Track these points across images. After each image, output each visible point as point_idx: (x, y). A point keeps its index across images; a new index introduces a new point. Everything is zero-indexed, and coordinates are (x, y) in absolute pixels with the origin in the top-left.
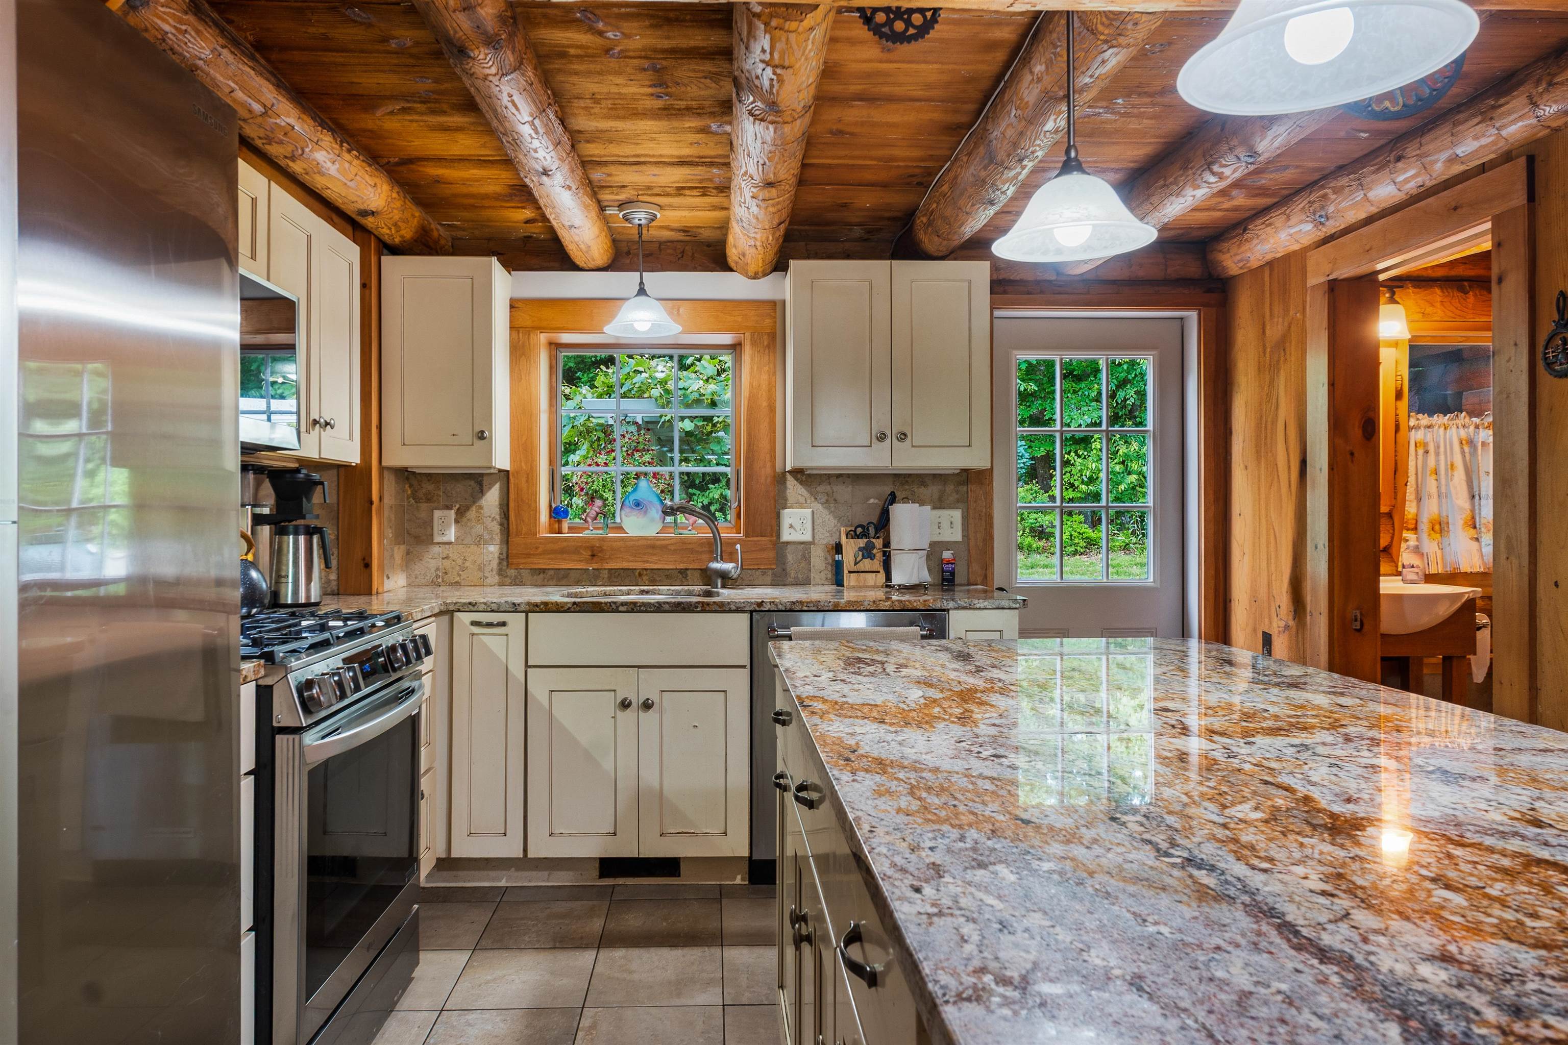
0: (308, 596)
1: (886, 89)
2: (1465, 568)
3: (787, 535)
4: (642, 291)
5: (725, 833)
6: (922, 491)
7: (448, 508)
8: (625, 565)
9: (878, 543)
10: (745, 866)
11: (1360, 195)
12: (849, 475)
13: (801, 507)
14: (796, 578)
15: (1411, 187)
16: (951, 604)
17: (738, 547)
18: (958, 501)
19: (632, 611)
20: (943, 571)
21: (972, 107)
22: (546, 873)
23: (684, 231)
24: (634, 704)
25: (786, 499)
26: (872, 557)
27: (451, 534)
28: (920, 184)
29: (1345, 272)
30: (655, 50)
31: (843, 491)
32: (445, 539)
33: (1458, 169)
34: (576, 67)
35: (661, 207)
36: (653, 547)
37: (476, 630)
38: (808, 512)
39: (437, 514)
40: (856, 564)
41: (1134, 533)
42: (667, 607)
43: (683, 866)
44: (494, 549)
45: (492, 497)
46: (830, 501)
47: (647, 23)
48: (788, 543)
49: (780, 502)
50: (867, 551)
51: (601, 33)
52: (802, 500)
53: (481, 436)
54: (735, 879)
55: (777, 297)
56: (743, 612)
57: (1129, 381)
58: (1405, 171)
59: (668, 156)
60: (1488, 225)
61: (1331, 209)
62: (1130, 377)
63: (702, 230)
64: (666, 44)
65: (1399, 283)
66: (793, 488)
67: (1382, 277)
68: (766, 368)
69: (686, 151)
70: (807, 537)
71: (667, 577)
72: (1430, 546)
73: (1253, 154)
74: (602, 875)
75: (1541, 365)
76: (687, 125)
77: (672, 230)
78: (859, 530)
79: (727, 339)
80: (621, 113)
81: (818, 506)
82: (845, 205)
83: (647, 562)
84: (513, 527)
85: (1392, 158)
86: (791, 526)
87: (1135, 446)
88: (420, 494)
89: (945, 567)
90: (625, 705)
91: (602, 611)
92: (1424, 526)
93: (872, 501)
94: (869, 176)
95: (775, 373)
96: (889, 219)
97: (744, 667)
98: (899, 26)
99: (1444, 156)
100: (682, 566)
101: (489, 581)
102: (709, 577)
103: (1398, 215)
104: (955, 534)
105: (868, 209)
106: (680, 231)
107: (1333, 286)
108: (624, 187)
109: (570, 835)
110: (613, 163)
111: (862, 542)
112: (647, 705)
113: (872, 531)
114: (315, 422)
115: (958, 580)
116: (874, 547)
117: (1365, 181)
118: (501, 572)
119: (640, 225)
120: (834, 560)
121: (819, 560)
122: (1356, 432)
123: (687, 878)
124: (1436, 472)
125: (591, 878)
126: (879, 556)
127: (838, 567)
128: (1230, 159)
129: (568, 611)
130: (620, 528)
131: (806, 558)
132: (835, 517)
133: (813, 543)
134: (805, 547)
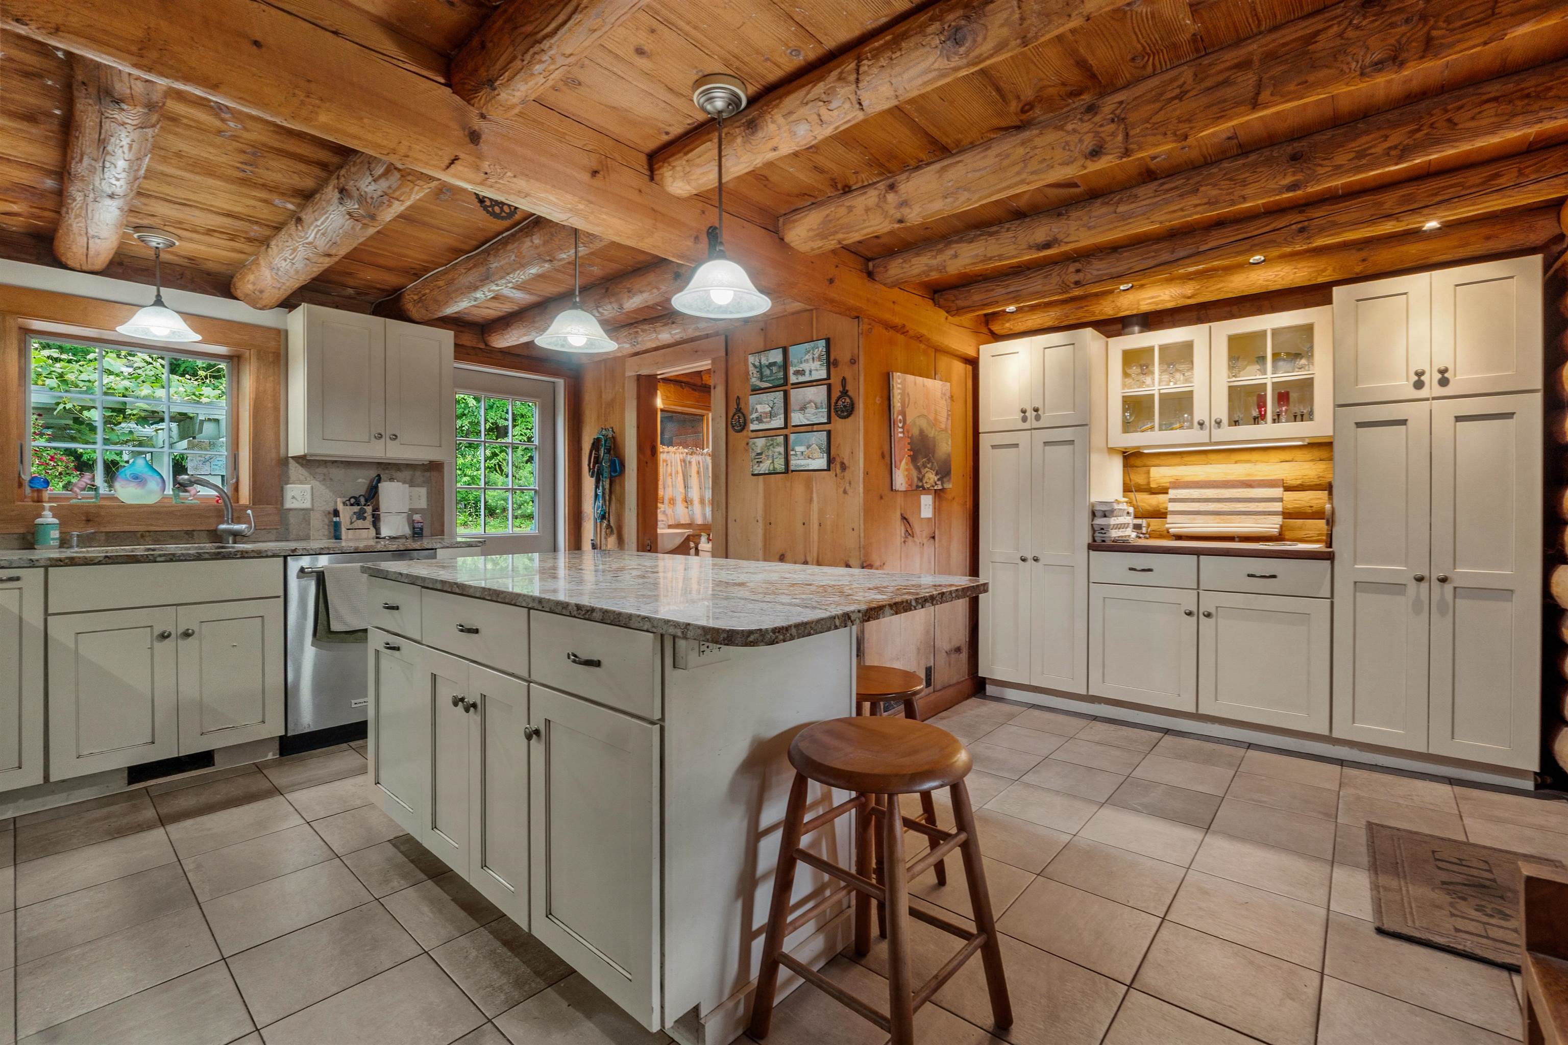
1: (427, 219)
2: (683, 522)
3: (289, 504)
4: (159, 302)
5: (263, 722)
6: (399, 475)
8: (127, 528)
9: (369, 509)
10: (277, 745)
11: (654, 336)
12: (342, 462)
13: (301, 483)
14: (296, 534)
15: (678, 337)
16: (439, 545)
17: (249, 512)
18: (424, 482)
19: (171, 560)
20: (414, 528)
21: (475, 243)
22: (65, 794)
23: (189, 259)
24: (173, 635)
25: (288, 477)
26: (364, 519)
28: (415, 274)
29: (645, 372)
30: (264, 145)
31: (337, 473)
33: (697, 334)
34: (180, 130)
35: (180, 238)
36: (159, 513)
38: (308, 487)
40: (351, 523)
41: (470, 515)
43: (217, 758)
46: (325, 480)
47: (272, 129)
48: (290, 510)
49: (283, 479)
50: (361, 516)
51: (223, 120)
52: (302, 478)
54: (266, 756)
55: (280, 326)
56: (279, 556)
57: (464, 415)
58: (675, 329)
59: (218, 208)
60: (710, 362)
61: (640, 339)
62: (466, 412)
63: (207, 262)
64: (276, 144)
65: (666, 380)
66: (295, 470)
67: (659, 377)
68: (271, 378)
69: (238, 209)
70: (307, 505)
71: (172, 537)
72: (669, 511)
73: (621, 307)
74: (130, 783)
75: (730, 426)
76: (254, 194)
77: (177, 256)
78: (353, 501)
79: (222, 350)
80: (198, 170)
81: (316, 483)
82: (351, 274)
83: (151, 525)
85: (670, 321)
86: (293, 497)
87: (469, 458)
89: (416, 525)
90: (164, 636)
92: (666, 501)
93: (360, 480)
94: (381, 261)
95: (279, 383)
96: (379, 289)
97: (278, 597)
98: (497, 209)
99: (693, 326)
100: (189, 528)
102: (216, 536)
103: (671, 349)
104: (423, 504)
105: (368, 280)
106: (185, 258)
107: (639, 378)
108: (153, 215)
109: (102, 753)
110: (156, 197)
111: (356, 509)
112: (187, 635)
113: (362, 500)
115: (425, 533)
116: (365, 512)
117: (657, 329)
119: (157, 248)
120: (331, 521)
121: (318, 523)
122: (648, 452)
123: (221, 764)
124: (671, 475)
125: (120, 786)
126: (370, 518)
127: (336, 527)
128: (609, 307)
130: (114, 498)
131: (306, 520)
132: (332, 491)
133: (312, 509)
134: (305, 513)
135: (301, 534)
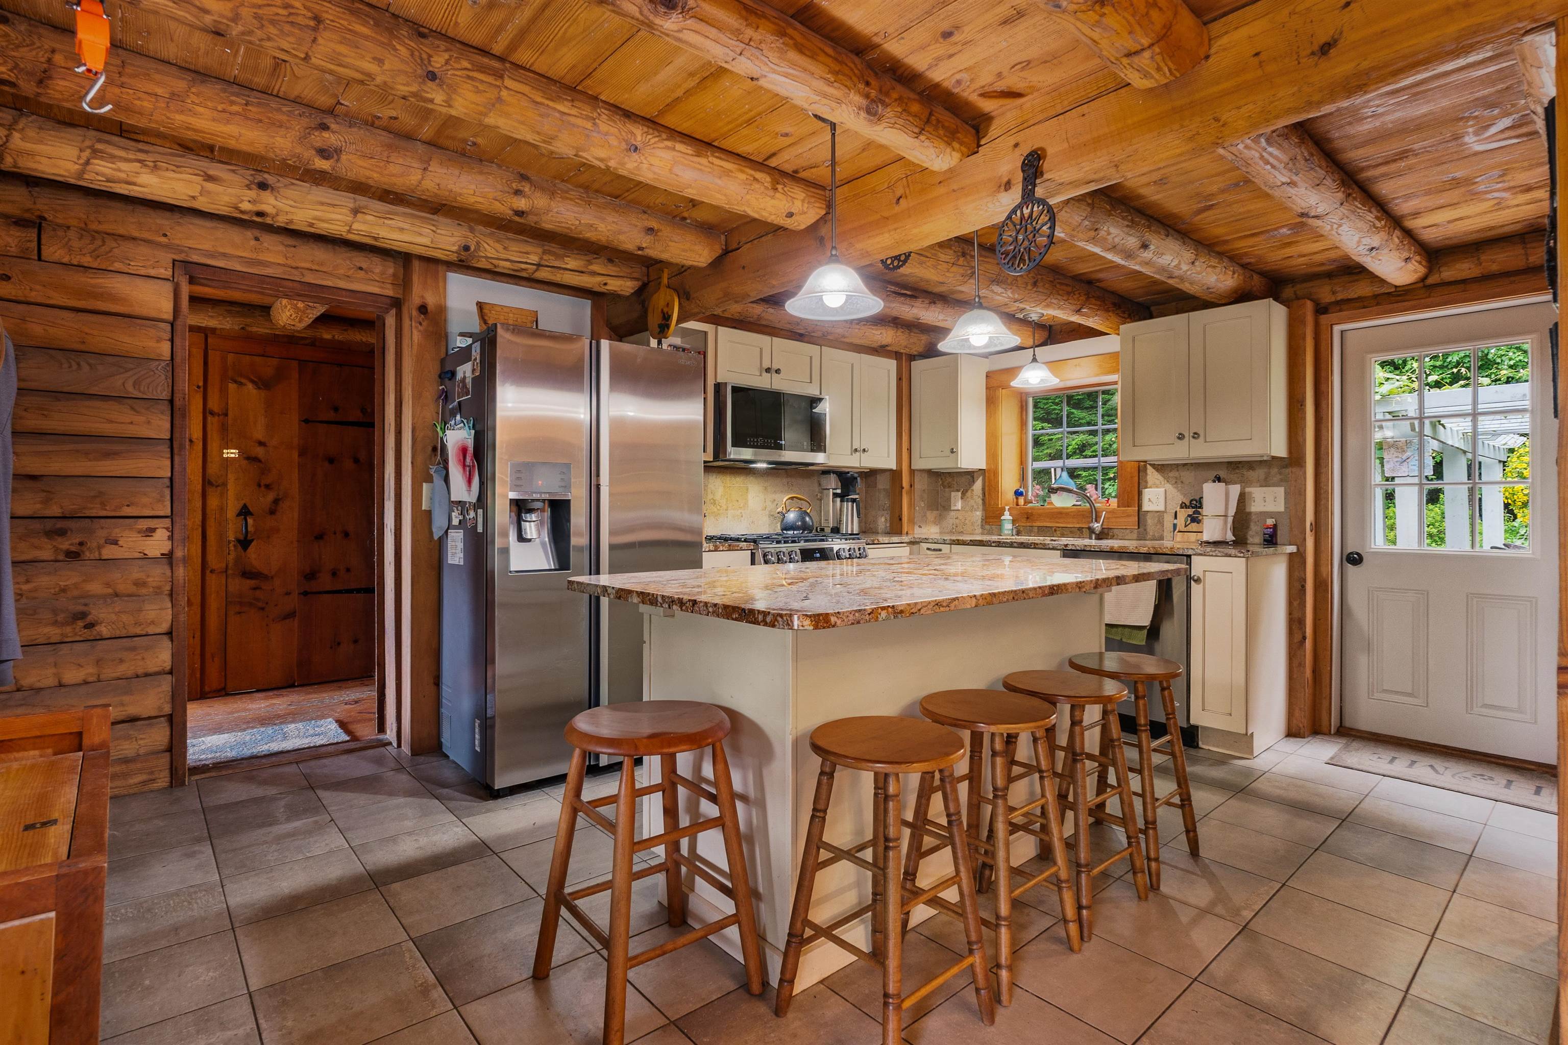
0: (852, 530)
3: (1146, 507)
4: (1034, 360)
7: (958, 491)
8: (1046, 524)
12: (1192, 464)
13: (1157, 487)
14: (1154, 535)
17: (1104, 513)
18: (1281, 480)
19: (998, 546)
20: (1265, 534)
25: (1146, 482)
27: (959, 505)
31: (1186, 475)
32: (956, 508)
37: (929, 552)
38: (1162, 490)
39: (953, 494)
40: (1187, 526)
42: (1015, 545)
44: (979, 514)
45: (978, 485)
46: (1177, 482)
48: (1147, 512)
49: (1142, 483)
50: (1194, 518)
52: (1158, 482)
53: (952, 451)
66: (1152, 474)
70: (1162, 508)
81: (1169, 486)
83: (1059, 522)
84: (987, 501)
86: (1150, 500)
88: (946, 484)
89: (1268, 531)
91: (984, 545)
100: (1079, 525)
101: (977, 531)
104: (1279, 506)
111: (1193, 511)
114: (856, 450)
118: (982, 527)
120: (1172, 523)
127: (1175, 529)
129: (968, 544)
130: (1051, 503)
131: (1161, 522)
132: (1182, 494)
133: (1165, 512)
134: (1160, 514)
135: (1156, 535)
